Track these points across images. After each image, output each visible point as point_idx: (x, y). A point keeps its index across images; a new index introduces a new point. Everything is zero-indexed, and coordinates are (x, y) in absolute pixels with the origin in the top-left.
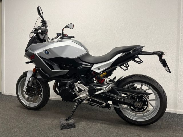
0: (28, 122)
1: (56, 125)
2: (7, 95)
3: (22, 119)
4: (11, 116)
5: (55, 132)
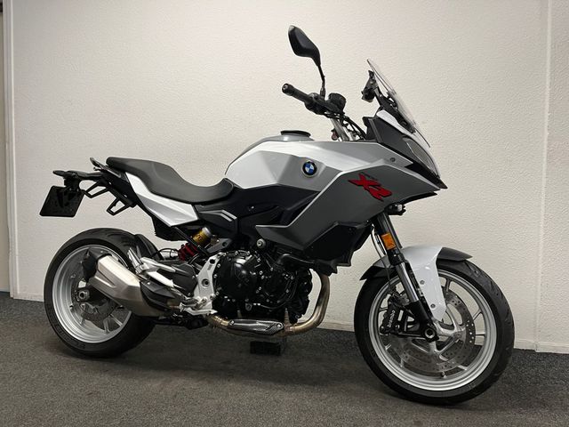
0: (94, 389)
1: (175, 396)
2: (25, 302)
3: (75, 377)
4: (41, 369)
5: (172, 417)
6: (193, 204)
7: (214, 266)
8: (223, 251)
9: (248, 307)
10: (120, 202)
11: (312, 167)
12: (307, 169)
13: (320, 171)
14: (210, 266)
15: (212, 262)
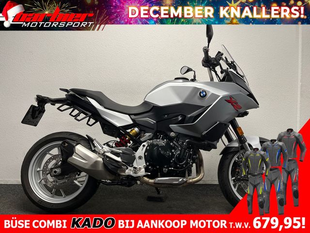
6: (129, 115)
7: (145, 148)
8: (149, 140)
9: (165, 170)
10: (82, 114)
11: (204, 93)
12: (202, 95)
13: (208, 95)
14: (143, 149)
15: (144, 146)
